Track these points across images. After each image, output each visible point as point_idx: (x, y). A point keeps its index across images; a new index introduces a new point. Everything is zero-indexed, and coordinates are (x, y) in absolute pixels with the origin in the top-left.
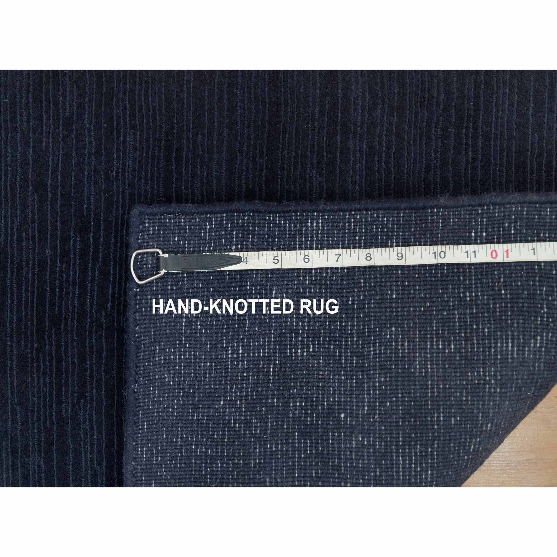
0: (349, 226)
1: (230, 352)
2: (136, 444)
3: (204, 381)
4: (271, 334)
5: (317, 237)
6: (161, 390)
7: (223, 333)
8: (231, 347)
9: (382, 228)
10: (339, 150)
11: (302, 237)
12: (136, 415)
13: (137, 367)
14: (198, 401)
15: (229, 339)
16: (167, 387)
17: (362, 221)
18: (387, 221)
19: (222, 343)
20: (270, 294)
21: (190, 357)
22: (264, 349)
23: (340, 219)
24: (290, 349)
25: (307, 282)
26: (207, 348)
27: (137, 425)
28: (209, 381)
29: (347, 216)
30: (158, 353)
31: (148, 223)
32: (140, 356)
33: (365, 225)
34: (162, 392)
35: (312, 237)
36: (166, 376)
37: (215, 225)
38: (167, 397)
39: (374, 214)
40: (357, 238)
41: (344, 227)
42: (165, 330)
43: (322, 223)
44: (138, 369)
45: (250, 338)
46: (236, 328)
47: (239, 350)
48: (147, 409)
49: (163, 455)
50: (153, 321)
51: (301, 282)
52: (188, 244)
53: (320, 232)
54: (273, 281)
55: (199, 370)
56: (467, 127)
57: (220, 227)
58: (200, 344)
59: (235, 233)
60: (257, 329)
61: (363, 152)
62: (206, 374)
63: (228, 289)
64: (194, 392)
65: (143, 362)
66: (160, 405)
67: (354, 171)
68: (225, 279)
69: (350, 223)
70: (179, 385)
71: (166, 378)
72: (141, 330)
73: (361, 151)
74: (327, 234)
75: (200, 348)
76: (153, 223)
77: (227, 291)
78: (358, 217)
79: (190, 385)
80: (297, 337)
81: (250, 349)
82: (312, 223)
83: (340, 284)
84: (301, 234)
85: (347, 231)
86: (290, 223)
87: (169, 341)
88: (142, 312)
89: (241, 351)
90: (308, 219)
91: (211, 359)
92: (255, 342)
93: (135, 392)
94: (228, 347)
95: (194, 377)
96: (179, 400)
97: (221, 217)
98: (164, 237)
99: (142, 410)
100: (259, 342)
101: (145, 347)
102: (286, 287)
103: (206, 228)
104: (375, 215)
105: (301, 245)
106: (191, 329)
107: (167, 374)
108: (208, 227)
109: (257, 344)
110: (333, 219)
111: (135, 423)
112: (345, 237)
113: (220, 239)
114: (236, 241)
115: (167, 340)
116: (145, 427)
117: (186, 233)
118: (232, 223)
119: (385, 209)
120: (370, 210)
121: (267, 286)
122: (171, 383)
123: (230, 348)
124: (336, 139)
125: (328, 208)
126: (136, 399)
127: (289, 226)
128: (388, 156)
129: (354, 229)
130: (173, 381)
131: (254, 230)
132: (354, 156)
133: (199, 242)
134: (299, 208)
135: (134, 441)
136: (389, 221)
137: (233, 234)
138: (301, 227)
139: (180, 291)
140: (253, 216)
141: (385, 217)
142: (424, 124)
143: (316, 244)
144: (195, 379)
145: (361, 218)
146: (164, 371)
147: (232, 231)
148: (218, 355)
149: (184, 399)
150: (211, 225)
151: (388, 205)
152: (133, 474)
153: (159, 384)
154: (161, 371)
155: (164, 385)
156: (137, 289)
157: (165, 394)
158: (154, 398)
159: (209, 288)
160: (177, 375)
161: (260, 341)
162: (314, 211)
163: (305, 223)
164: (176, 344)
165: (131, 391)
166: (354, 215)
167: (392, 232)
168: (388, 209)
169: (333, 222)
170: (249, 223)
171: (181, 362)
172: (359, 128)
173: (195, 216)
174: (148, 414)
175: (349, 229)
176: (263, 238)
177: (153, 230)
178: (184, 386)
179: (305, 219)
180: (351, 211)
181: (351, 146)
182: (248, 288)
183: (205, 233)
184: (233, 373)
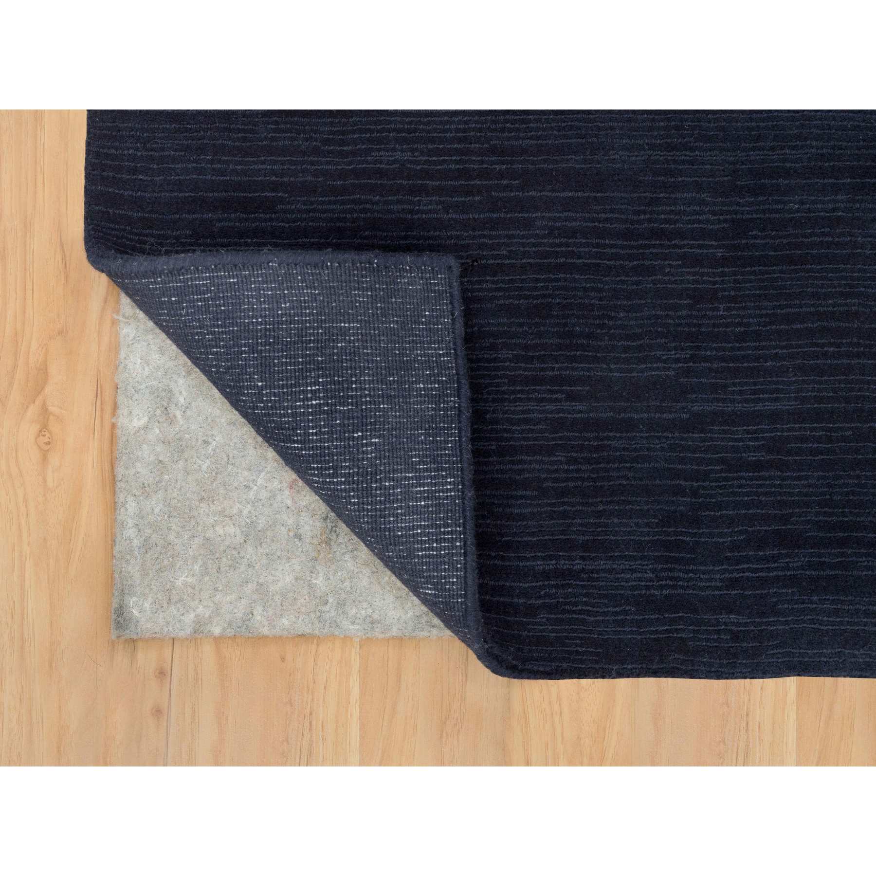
0: (448, 533)
1: (314, 388)
2: (212, 269)
3: (282, 356)
4: (333, 441)
5: (436, 491)
6: (272, 298)
7: (334, 376)
8: (319, 389)
9: (445, 577)
10: (835, 181)
11: (435, 471)
12: (244, 267)
13: (296, 265)
14: (261, 350)
15: (327, 385)
16: (275, 305)
17: (453, 549)
18: (453, 582)
19: (323, 377)
20: (375, 435)
21: (308, 335)
22: (316, 434)
23: (456, 519)
24: (317, 468)
25: (387, 484)
26: (318, 356)
27: (234, 269)
28: (282, 362)
29: (458, 529)
30: (311, 293)
31: (441, 278)
32: (307, 268)
33: (449, 553)
34: (270, 300)
35: (435, 485)
36: (288, 305)
37: (444, 360)
38: (265, 308)
39: (461, 564)
40: (435, 545)
41: (447, 525)
42: (335, 301)
43: (451, 496)
44: (293, 265)
45: (328, 414)
46: (339, 393)
47: (316, 400)
48: (251, 281)
49: (204, 310)
50: (344, 285)
51: (388, 475)
52: (423, 328)
53: (441, 494)
54: (388, 439)
55: (294, 348)
56: (859, 344)
57: (441, 366)
58: (322, 347)
59: (437, 386)
60: (338, 422)
61: (834, 212)
62: (290, 358)
63: (380, 381)
64: (270, 344)
65: (301, 272)
66: (256, 299)
67: (814, 202)
68: (390, 376)
69: (451, 533)
70: (278, 323)
71: (285, 304)
72: (335, 270)
73: (834, 210)
74: (439, 503)
75: (318, 348)
76: (442, 284)
77: (378, 379)
78: (458, 544)
79: (278, 337)
80: (329, 475)
81: (316, 415)
82: (450, 483)
83: (385, 528)
84: (438, 470)
85: (442, 530)
86: (449, 455)
87: (324, 306)
88: (353, 271)
89: (314, 402)
90: (454, 477)
91: (306, 363)
92: (324, 421)
93: (268, 263)
94: (319, 386)
95: (287, 341)
96: (261, 324)
97: (452, 367)
98: (428, 297)
99: (249, 275)
100: (324, 426)
101: (317, 274)
102: (382, 456)
103: (439, 349)
104: (459, 566)
105: (427, 471)
106: (337, 334)
107: (290, 306)
108: (441, 352)
109: (322, 423)
110: (456, 510)
111: (235, 266)
112: (436, 529)
113: (430, 368)
114: (428, 388)
115: (326, 304)
116: (232, 280)
117: (434, 325)
118: (446, 381)
119: (465, 577)
120: (465, 559)
121: (384, 430)
122: (280, 312)
123: (317, 387)
124: (847, 177)
125: (466, 502)
126: (261, 266)
127: (446, 454)
128: (829, 245)
129: (445, 539)
130: (282, 314)
131: (440, 411)
132: (829, 201)
133: (426, 342)
134: (466, 465)
135: (215, 266)
136: (453, 585)
137: (435, 384)
138: (445, 470)
139: (375, 319)
140: (455, 407)
141: (457, 578)
142: (862, 289)
143: (428, 490)
144: (285, 343)
145: (457, 547)
146: (293, 301)
147: (439, 382)
148: (310, 372)
149: (263, 331)
150: (443, 355)
151: (470, 582)
152: (181, 269)
153: (278, 296)
154: (293, 297)
155: (277, 302)
156: (376, 263)
157: (268, 304)
158: (264, 290)
159: (380, 356)
160: (289, 319)
161: (325, 428)
162: (463, 485)
163: (450, 474)
164: (321, 316)
165: (270, 257)
166: (460, 538)
167: (441, 589)
168: (466, 582)
169: (451, 511)
170: (447, 402)
171: (302, 324)
172: (858, 205)
173: (451, 335)
174: (246, 282)
175: (444, 533)
176: (433, 422)
177: (435, 284)
178: (276, 330)
179: (454, 474)
180: (464, 534)
181: (839, 197)
182: (382, 406)
183: (435, 349)
184: (291, 395)
